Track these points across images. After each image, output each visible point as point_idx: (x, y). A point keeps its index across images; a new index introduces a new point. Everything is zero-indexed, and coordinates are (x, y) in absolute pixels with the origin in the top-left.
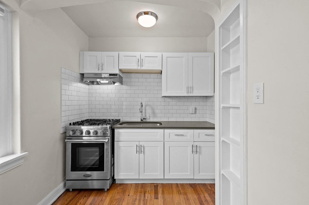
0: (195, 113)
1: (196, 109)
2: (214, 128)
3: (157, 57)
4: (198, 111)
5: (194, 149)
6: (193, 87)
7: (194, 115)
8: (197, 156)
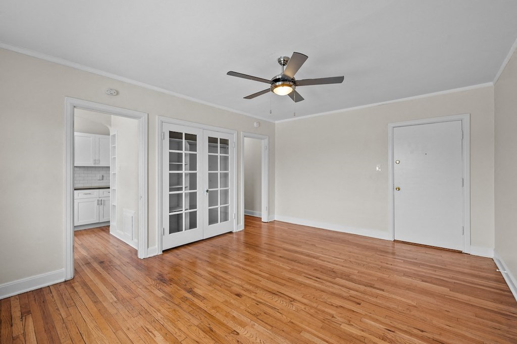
0: (102, 179)
1: (103, 176)
2: (109, 188)
4: (105, 178)
5: (100, 203)
6: (99, 160)
7: (101, 181)
8: (101, 207)
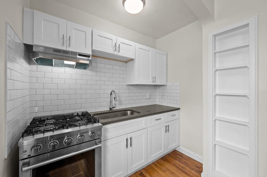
3: (132, 46)
7: (149, 101)
